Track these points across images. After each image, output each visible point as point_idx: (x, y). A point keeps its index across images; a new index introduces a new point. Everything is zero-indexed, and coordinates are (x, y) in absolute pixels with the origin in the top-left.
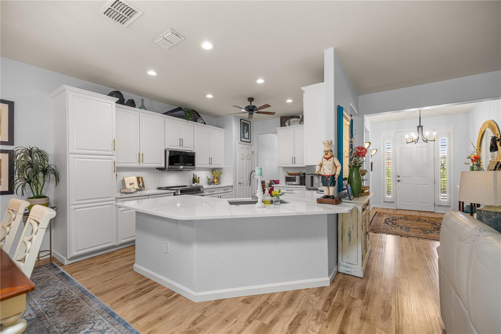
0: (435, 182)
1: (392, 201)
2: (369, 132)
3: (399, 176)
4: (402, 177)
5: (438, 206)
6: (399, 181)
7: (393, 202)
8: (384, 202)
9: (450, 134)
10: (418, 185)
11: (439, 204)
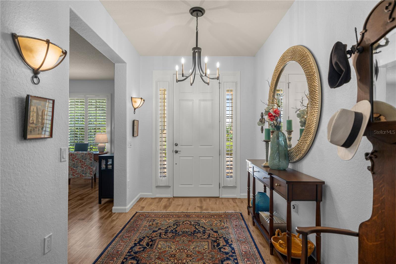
0: (220, 153)
1: (167, 184)
2: (123, 62)
3: (176, 145)
4: (181, 146)
5: (224, 187)
6: (176, 152)
7: (169, 187)
8: (157, 187)
9: (236, 83)
10: (201, 158)
11: (225, 185)
